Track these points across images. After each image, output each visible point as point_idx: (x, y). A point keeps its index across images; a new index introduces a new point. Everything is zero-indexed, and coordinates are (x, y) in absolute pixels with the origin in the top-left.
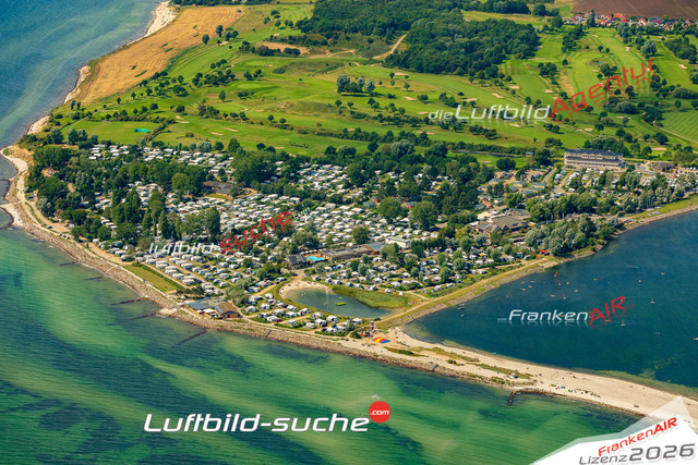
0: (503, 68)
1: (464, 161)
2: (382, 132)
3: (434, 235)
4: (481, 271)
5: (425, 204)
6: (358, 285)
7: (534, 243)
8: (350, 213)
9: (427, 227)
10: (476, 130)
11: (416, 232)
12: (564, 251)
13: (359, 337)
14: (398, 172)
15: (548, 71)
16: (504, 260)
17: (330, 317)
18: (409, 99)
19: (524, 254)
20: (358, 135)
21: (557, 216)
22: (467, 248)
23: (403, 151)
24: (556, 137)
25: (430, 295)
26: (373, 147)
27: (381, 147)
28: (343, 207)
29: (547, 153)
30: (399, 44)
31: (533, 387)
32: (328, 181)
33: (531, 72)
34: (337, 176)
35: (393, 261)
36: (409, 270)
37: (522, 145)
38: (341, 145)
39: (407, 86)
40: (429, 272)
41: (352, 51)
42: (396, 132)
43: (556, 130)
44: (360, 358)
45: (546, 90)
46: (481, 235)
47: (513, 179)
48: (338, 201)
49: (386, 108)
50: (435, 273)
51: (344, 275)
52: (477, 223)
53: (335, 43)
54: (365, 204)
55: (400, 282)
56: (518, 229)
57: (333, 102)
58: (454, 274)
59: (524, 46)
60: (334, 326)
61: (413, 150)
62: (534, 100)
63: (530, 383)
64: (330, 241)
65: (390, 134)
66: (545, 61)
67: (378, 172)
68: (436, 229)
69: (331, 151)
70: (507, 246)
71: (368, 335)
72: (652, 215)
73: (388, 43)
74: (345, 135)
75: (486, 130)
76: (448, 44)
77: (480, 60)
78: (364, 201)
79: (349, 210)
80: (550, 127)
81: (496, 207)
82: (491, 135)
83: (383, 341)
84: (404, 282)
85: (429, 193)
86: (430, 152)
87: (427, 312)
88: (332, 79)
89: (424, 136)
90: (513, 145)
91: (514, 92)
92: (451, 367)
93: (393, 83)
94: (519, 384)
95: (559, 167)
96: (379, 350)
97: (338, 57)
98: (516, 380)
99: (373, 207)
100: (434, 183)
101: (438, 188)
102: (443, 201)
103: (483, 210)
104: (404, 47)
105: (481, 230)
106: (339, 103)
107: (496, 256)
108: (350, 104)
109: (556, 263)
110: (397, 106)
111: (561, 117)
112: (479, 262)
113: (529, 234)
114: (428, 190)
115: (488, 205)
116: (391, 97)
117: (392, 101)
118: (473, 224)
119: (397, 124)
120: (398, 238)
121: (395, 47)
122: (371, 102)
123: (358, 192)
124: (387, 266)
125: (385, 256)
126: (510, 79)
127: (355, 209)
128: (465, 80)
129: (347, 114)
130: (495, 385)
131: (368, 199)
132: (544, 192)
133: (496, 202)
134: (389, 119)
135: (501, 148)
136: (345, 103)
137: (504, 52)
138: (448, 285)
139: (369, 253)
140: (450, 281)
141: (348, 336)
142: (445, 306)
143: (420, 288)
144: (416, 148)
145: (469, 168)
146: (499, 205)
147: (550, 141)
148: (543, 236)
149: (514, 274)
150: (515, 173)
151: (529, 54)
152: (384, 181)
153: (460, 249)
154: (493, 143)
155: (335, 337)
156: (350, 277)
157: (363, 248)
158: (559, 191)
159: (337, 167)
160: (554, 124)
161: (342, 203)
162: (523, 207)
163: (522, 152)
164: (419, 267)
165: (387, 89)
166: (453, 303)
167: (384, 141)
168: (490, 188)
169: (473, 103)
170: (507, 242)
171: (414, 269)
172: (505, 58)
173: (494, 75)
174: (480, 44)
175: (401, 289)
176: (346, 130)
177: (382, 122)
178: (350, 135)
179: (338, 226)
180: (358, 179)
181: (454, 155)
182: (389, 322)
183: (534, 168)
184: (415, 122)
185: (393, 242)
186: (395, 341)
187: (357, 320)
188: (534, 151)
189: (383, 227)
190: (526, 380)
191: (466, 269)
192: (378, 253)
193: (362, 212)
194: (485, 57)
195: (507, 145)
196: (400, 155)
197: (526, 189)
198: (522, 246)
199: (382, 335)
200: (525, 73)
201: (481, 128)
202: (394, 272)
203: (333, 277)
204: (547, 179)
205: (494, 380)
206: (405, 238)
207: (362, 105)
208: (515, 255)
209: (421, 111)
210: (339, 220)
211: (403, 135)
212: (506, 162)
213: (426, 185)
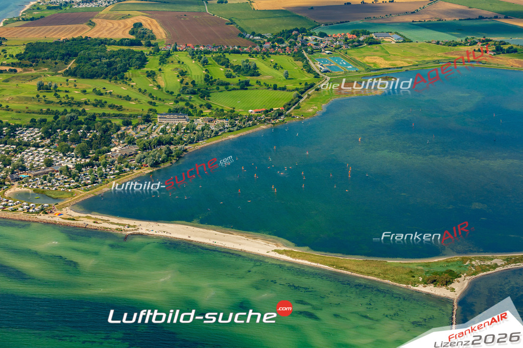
0: (127, 74)
1: (104, 122)
2: (61, 110)
3: (88, 160)
4: (112, 177)
5: (83, 144)
6: (46, 188)
7: (140, 161)
8: (43, 152)
9: (84, 156)
10: (112, 107)
11: (78, 159)
12: (155, 164)
13: (46, 213)
14: (69, 130)
15: (151, 75)
16: (125, 171)
17: (31, 205)
18: (77, 92)
19: (135, 167)
20: (48, 112)
21: (153, 147)
22: (105, 166)
23: (72, 118)
24: (154, 108)
25: (85, 190)
26: (56, 118)
27: (60, 117)
28: (39, 149)
29: (148, 116)
30: (72, 64)
31: (137, 231)
32: (32, 136)
33: (142, 76)
34: (36, 133)
35: (65, 175)
36: (74, 179)
37: (136, 113)
38: (38, 117)
39: (75, 86)
40: (84, 179)
41: (46, 69)
42: (69, 109)
43: (154, 104)
44: (47, 223)
45: (149, 85)
46: (113, 159)
47: (131, 130)
48: (37, 146)
49: (64, 97)
50: (88, 179)
51: (39, 183)
52: (110, 153)
53: (37, 65)
54: (51, 147)
55: (69, 185)
56: (132, 155)
57: (35, 96)
58: (98, 179)
59: (138, 62)
60: (34, 209)
61: (77, 118)
62: (143, 90)
63: (135, 230)
64: (32, 167)
65: (65, 110)
66: (149, 70)
67: (59, 130)
68: (89, 157)
69: (33, 121)
70: (126, 163)
71: (51, 212)
72: (202, 144)
73: (66, 64)
74: (41, 112)
75: (117, 106)
76: (98, 63)
77: (115, 70)
78: (51, 145)
79: (42, 150)
80: (151, 103)
81: (121, 145)
82: (120, 108)
83: (60, 214)
84: (72, 185)
85: (86, 139)
86: (86, 119)
87: (83, 199)
88: (35, 83)
89: (84, 111)
90: (131, 113)
91: (132, 86)
92: (95, 224)
93: (68, 85)
94: (130, 230)
95: (155, 123)
96: (57, 219)
97: (38, 73)
98: (128, 229)
99: (55, 148)
100: (88, 134)
101: (91, 137)
102: (92, 143)
103: (114, 147)
104: (75, 66)
105: (113, 157)
106: (38, 96)
107: (120, 169)
108: (44, 96)
109: (151, 171)
110: (70, 96)
111: (156, 97)
112: (112, 172)
113: (138, 156)
114: (85, 138)
115: (117, 144)
116: (66, 92)
117: (67, 94)
118: (108, 154)
119: (70, 105)
120: (69, 163)
121: (70, 65)
122: (56, 95)
123: (48, 141)
124: (63, 177)
125: (61, 172)
126: (130, 80)
127: (46, 150)
128: (107, 81)
129: (42, 101)
130: (117, 232)
131: (53, 144)
132: (146, 136)
133: (121, 142)
134: (65, 103)
135: (125, 115)
136: (41, 95)
137: (128, 66)
138: (94, 185)
139: (53, 171)
140: (96, 183)
141: (41, 213)
142: (93, 195)
143: (80, 187)
144: (79, 117)
145: (107, 126)
146: (123, 143)
147: (151, 110)
148: (145, 157)
149: (130, 177)
150: (131, 127)
151: (141, 66)
152: (62, 134)
153: (101, 166)
154: (121, 112)
155: (34, 214)
156: (42, 184)
157: (50, 169)
158: (154, 135)
159: (36, 129)
160: (153, 101)
161: (39, 147)
162: (135, 144)
163: (135, 116)
164: (79, 177)
165: (65, 88)
166: (97, 194)
167: (62, 114)
168: (118, 135)
169: (111, 93)
170: (126, 162)
171: (76, 178)
172: (128, 69)
173: (122, 78)
174: (115, 62)
175: (70, 188)
176: (41, 110)
177: (61, 105)
178: (44, 112)
179: (36, 159)
180: (47, 134)
181: (99, 120)
182: (63, 205)
183: (142, 124)
184: (79, 104)
185: (65, 165)
186: (66, 214)
187: (46, 205)
188: (141, 115)
189: (61, 158)
190: (133, 228)
191: (104, 176)
192: (58, 171)
193: (50, 151)
194: (117, 69)
195: (128, 113)
196: (71, 121)
197: (137, 135)
198: (134, 163)
199: (59, 212)
200: (139, 76)
201: (114, 105)
202: (66, 180)
203: (34, 185)
204: (149, 129)
205: (117, 229)
206: (72, 163)
207: (50, 96)
208: (130, 168)
209: (83, 98)
210: (37, 156)
211: (72, 111)
212: (127, 122)
213: (84, 135)
